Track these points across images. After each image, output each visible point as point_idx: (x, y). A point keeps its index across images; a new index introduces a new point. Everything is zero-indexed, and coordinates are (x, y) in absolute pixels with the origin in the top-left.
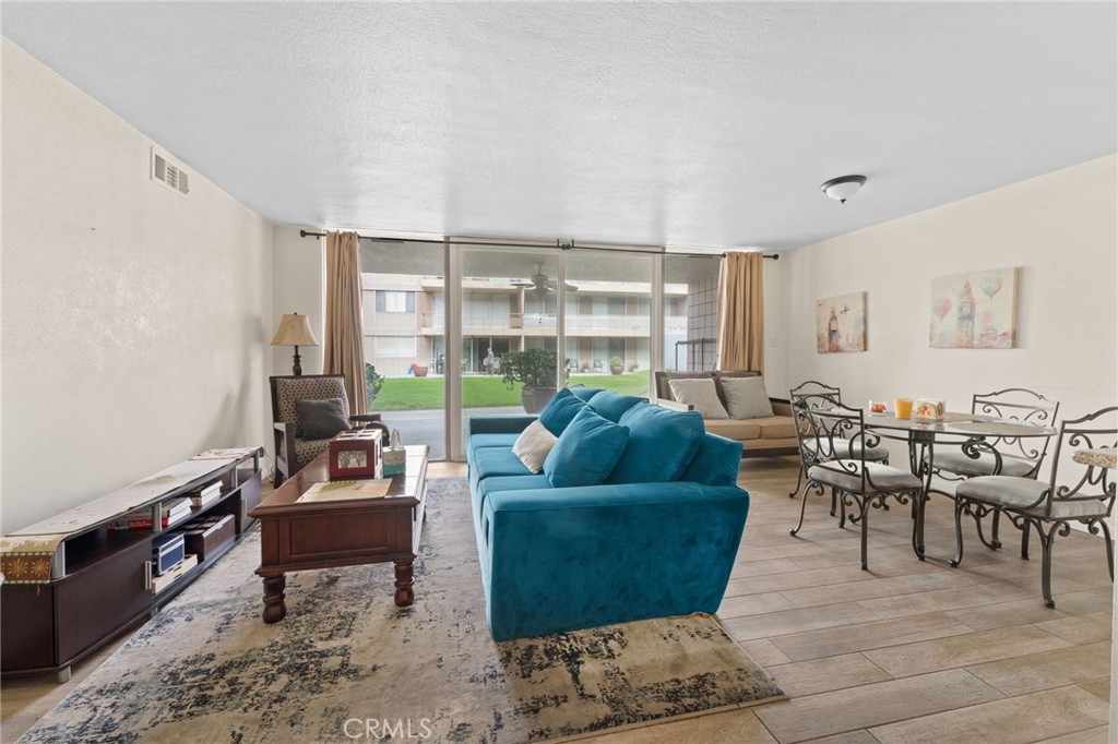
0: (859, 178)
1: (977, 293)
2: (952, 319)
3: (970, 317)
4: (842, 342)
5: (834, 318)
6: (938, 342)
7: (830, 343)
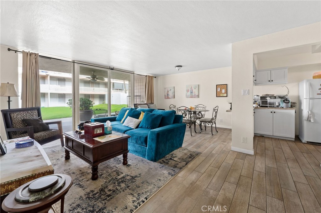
0: (181, 66)
1: (193, 89)
2: (189, 93)
3: (192, 92)
4: (170, 97)
5: (168, 91)
6: (187, 97)
7: (167, 97)
